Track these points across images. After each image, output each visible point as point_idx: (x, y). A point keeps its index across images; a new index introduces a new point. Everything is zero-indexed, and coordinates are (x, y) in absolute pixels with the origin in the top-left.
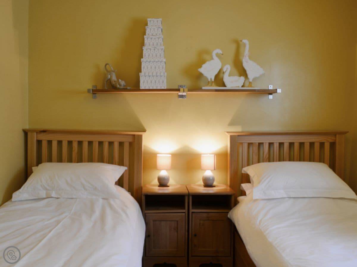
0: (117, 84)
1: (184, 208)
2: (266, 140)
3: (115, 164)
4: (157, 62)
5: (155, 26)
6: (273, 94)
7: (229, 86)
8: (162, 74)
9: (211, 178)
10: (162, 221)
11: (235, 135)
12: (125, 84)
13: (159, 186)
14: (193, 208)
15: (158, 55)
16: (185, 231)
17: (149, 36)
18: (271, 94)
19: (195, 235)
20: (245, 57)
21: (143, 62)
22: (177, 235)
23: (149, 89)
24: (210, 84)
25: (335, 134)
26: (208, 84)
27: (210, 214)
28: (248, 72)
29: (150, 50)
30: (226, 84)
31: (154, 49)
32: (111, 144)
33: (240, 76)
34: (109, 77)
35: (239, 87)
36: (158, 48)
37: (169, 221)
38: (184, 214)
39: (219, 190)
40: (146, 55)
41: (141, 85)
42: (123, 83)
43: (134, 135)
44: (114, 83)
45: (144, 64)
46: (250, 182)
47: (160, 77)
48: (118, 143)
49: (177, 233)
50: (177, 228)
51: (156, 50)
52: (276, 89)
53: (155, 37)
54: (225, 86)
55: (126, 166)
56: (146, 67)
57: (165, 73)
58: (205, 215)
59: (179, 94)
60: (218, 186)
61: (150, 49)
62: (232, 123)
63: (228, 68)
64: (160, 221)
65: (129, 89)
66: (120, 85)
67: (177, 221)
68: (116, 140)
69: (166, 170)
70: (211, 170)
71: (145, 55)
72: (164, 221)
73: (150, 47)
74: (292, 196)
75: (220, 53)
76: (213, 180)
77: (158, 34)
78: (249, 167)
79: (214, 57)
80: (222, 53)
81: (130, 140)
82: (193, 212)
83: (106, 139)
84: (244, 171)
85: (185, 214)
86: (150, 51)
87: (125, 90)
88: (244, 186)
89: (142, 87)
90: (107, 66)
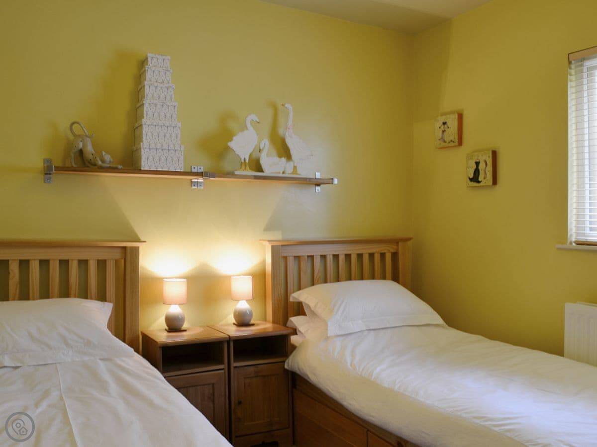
0: (98, 159)
1: (222, 363)
2: (316, 251)
3: (91, 299)
4: (167, 127)
5: (161, 67)
6: (322, 185)
7: (268, 171)
8: (177, 147)
9: (248, 312)
10: (190, 387)
11: (278, 246)
12: (112, 160)
13: (169, 331)
14: (235, 361)
15: (168, 115)
16: (225, 398)
17: (151, 83)
18: (318, 185)
19: (240, 403)
20: (289, 128)
21: (145, 124)
22: (214, 407)
23: (157, 171)
24: (243, 167)
25: (396, 241)
26: (241, 168)
27: (259, 366)
28: (292, 152)
29: (156, 107)
30: (264, 167)
31: (162, 105)
32: (83, 263)
33: (280, 157)
34: (81, 145)
35: (279, 173)
36: (168, 104)
37: (200, 385)
38: (222, 371)
39: (261, 329)
40: (149, 113)
41: (143, 163)
42: (108, 158)
43: (125, 248)
44: (91, 157)
45: (146, 128)
46: (304, 314)
47: (173, 152)
48: (96, 262)
49: (214, 404)
50: (214, 395)
51: (165, 106)
52: (332, 178)
53: (161, 85)
54: (262, 171)
55: (110, 302)
56: (149, 134)
57: (182, 146)
58: (252, 369)
59: (193, 180)
60: (258, 325)
61: (156, 105)
62: (269, 228)
63: (266, 143)
64: (187, 387)
65: (120, 169)
66: (103, 161)
67: (213, 384)
68: (93, 257)
69: (180, 304)
70: (247, 300)
71: (147, 114)
72: (192, 386)
73: (155, 102)
74: (371, 328)
75: (256, 121)
76: (251, 314)
77: (165, 81)
78: (301, 291)
79: (249, 125)
80: (258, 121)
81: (118, 255)
82: (235, 367)
83: (74, 256)
84: (294, 298)
85: (225, 372)
86: (154, 107)
87: (113, 169)
88: (296, 321)
89: (145, 166)
90: (75, 126)
